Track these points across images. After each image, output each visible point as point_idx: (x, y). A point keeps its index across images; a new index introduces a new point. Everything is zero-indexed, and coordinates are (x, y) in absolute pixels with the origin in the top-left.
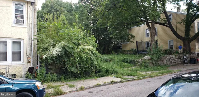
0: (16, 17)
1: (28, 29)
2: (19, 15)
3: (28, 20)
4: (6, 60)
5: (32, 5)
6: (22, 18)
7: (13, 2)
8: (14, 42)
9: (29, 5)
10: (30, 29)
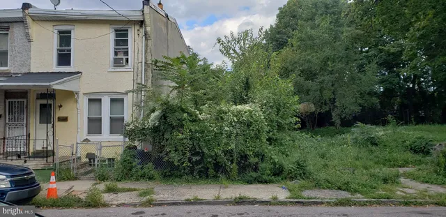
0: (116, 54)
1: (135, 75)
2: (120, 49)
3: (136, 57)
4: (100, 132)
5: (141, 26)
6: (126, 53)
7: (111, 26)
8: (113, 100)
9: (137, 27)
10: (140, 74)
